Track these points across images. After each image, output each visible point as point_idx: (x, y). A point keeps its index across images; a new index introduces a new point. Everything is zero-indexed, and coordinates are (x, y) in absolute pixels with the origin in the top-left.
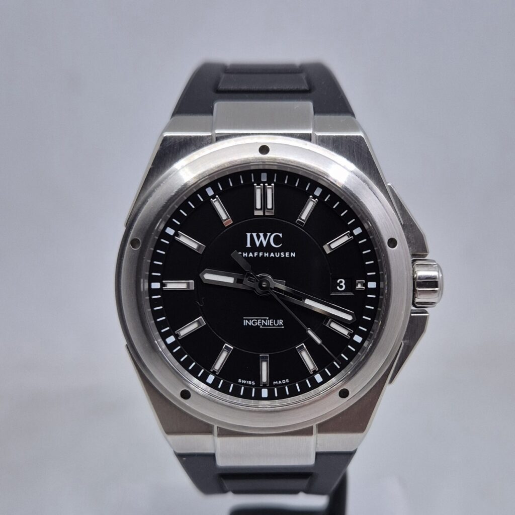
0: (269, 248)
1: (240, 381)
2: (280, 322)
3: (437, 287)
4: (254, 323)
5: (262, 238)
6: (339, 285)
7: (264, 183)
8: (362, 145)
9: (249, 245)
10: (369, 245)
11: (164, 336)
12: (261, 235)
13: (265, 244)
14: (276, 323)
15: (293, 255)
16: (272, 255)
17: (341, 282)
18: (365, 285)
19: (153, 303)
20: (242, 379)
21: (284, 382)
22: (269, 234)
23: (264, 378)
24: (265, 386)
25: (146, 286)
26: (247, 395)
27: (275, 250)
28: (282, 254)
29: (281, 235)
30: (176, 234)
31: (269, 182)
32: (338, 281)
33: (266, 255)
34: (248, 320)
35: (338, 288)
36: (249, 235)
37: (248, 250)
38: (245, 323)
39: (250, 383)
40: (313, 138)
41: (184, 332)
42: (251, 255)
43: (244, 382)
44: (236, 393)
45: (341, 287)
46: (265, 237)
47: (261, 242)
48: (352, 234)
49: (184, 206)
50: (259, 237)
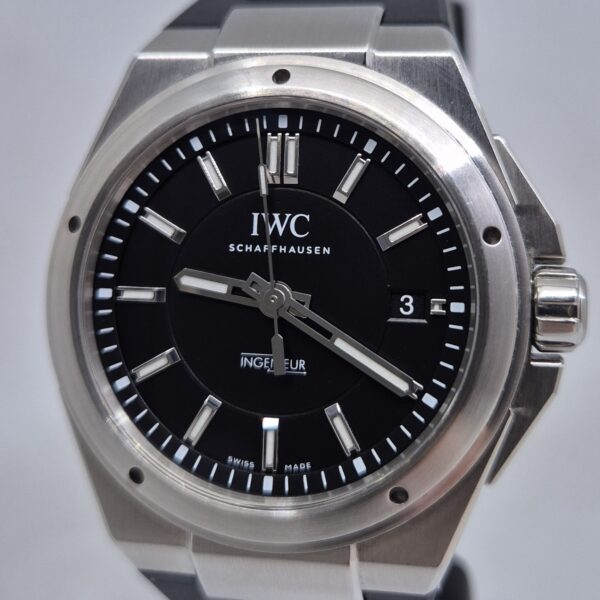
0: (287, 239)
1: (230, 459)
2: (301, 364)
3: (575, 315)
4: (257, 363)
5: (277, 221)
6: (402, 305)
7: (283, 131)
8: (452, 71)
9: (255, 233)
10: (454, 238)
11: (112, 377)
12: (276, 216)
13: (281, 231)
14: (294, 366)
15: (327, 251)
16: (292, 250)
17: (407, 300)
18: (446, 306)
19: (99, 322)
20: (234, 456)
21: (302, 466)
22: (288, 215)
23: (269, 459)
24: (269, 472)
25: (88, 294)
26: (239, 486)
27: (297, 242)
28: (308, 248)
29: (308, 217)
30: (142, 212)
31: (292, 130)
32: (402, 299)
33: (283, 249)
34: (249, 358)
35: (402, 310)
36: (256, 215)
37: (254, 241)
38: (244, 362)
39: (246, 464)
40: (368, 60)
41: (145, 371)
42: (258, 248)
43: (237, 461)
44: (220, 481)
45: (407, 309)
46: (282, 220)
47: (276, 228)
48: (425, 219)
49: (155, 166)
50: (272, 220)
